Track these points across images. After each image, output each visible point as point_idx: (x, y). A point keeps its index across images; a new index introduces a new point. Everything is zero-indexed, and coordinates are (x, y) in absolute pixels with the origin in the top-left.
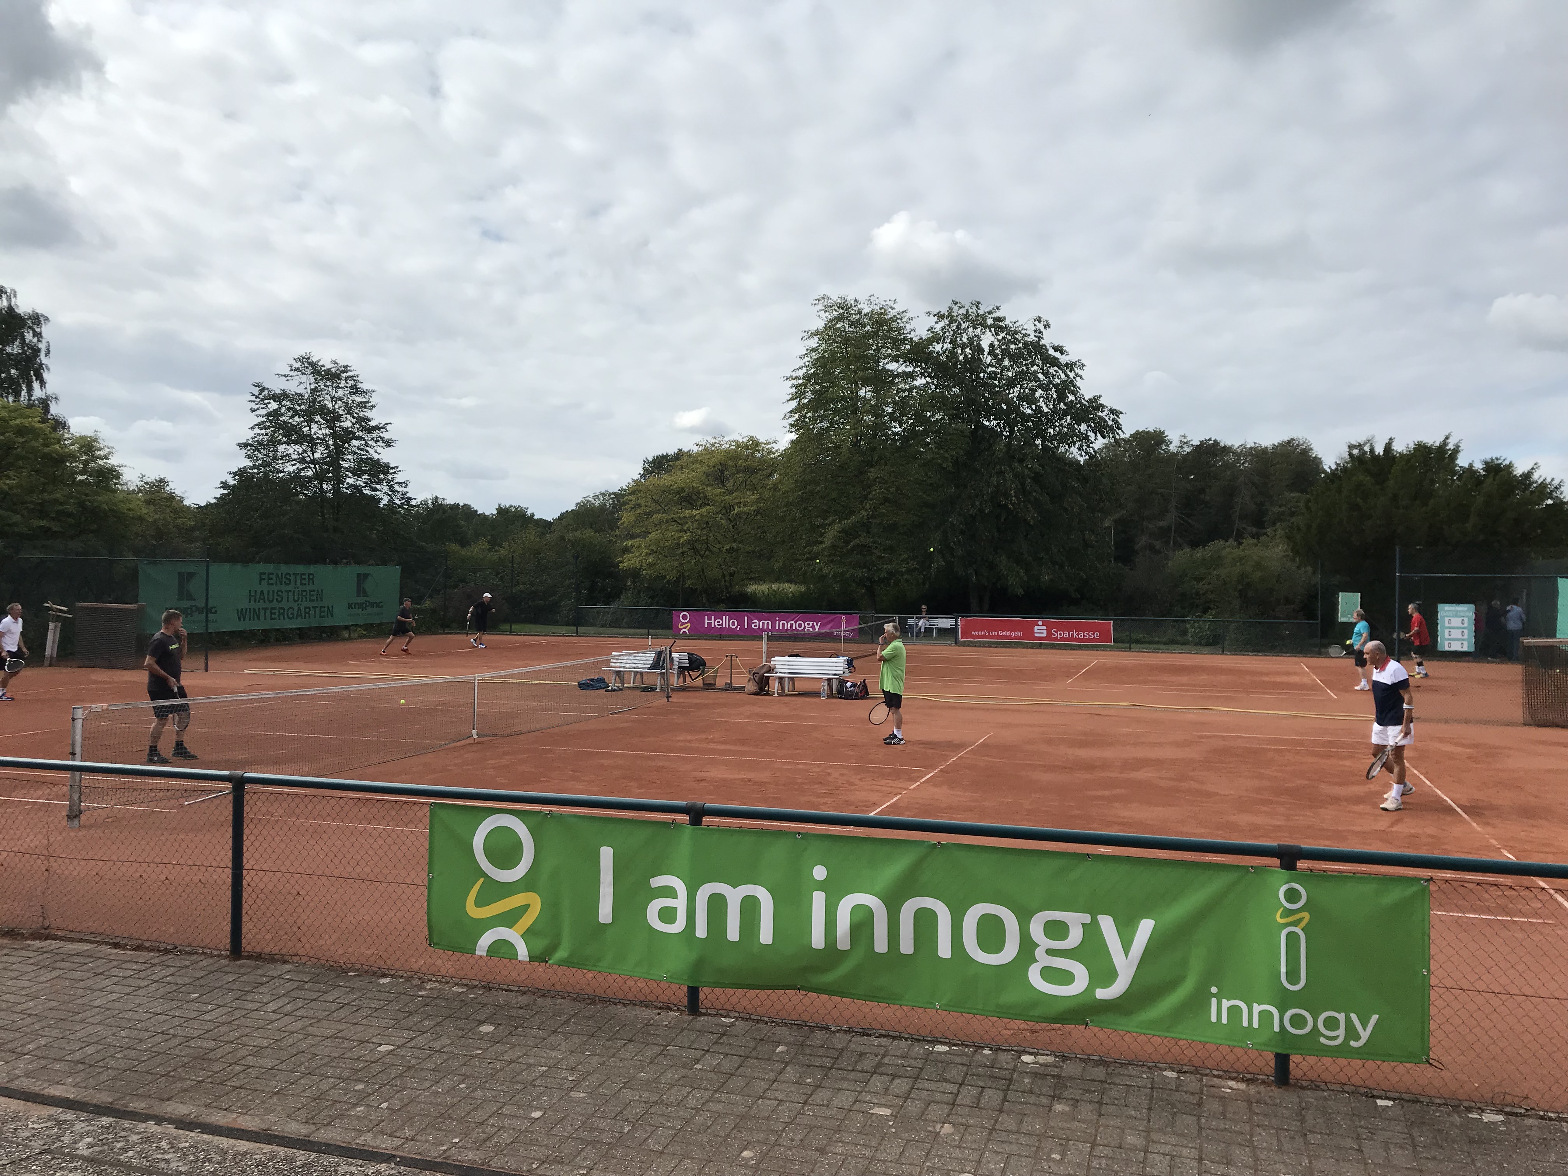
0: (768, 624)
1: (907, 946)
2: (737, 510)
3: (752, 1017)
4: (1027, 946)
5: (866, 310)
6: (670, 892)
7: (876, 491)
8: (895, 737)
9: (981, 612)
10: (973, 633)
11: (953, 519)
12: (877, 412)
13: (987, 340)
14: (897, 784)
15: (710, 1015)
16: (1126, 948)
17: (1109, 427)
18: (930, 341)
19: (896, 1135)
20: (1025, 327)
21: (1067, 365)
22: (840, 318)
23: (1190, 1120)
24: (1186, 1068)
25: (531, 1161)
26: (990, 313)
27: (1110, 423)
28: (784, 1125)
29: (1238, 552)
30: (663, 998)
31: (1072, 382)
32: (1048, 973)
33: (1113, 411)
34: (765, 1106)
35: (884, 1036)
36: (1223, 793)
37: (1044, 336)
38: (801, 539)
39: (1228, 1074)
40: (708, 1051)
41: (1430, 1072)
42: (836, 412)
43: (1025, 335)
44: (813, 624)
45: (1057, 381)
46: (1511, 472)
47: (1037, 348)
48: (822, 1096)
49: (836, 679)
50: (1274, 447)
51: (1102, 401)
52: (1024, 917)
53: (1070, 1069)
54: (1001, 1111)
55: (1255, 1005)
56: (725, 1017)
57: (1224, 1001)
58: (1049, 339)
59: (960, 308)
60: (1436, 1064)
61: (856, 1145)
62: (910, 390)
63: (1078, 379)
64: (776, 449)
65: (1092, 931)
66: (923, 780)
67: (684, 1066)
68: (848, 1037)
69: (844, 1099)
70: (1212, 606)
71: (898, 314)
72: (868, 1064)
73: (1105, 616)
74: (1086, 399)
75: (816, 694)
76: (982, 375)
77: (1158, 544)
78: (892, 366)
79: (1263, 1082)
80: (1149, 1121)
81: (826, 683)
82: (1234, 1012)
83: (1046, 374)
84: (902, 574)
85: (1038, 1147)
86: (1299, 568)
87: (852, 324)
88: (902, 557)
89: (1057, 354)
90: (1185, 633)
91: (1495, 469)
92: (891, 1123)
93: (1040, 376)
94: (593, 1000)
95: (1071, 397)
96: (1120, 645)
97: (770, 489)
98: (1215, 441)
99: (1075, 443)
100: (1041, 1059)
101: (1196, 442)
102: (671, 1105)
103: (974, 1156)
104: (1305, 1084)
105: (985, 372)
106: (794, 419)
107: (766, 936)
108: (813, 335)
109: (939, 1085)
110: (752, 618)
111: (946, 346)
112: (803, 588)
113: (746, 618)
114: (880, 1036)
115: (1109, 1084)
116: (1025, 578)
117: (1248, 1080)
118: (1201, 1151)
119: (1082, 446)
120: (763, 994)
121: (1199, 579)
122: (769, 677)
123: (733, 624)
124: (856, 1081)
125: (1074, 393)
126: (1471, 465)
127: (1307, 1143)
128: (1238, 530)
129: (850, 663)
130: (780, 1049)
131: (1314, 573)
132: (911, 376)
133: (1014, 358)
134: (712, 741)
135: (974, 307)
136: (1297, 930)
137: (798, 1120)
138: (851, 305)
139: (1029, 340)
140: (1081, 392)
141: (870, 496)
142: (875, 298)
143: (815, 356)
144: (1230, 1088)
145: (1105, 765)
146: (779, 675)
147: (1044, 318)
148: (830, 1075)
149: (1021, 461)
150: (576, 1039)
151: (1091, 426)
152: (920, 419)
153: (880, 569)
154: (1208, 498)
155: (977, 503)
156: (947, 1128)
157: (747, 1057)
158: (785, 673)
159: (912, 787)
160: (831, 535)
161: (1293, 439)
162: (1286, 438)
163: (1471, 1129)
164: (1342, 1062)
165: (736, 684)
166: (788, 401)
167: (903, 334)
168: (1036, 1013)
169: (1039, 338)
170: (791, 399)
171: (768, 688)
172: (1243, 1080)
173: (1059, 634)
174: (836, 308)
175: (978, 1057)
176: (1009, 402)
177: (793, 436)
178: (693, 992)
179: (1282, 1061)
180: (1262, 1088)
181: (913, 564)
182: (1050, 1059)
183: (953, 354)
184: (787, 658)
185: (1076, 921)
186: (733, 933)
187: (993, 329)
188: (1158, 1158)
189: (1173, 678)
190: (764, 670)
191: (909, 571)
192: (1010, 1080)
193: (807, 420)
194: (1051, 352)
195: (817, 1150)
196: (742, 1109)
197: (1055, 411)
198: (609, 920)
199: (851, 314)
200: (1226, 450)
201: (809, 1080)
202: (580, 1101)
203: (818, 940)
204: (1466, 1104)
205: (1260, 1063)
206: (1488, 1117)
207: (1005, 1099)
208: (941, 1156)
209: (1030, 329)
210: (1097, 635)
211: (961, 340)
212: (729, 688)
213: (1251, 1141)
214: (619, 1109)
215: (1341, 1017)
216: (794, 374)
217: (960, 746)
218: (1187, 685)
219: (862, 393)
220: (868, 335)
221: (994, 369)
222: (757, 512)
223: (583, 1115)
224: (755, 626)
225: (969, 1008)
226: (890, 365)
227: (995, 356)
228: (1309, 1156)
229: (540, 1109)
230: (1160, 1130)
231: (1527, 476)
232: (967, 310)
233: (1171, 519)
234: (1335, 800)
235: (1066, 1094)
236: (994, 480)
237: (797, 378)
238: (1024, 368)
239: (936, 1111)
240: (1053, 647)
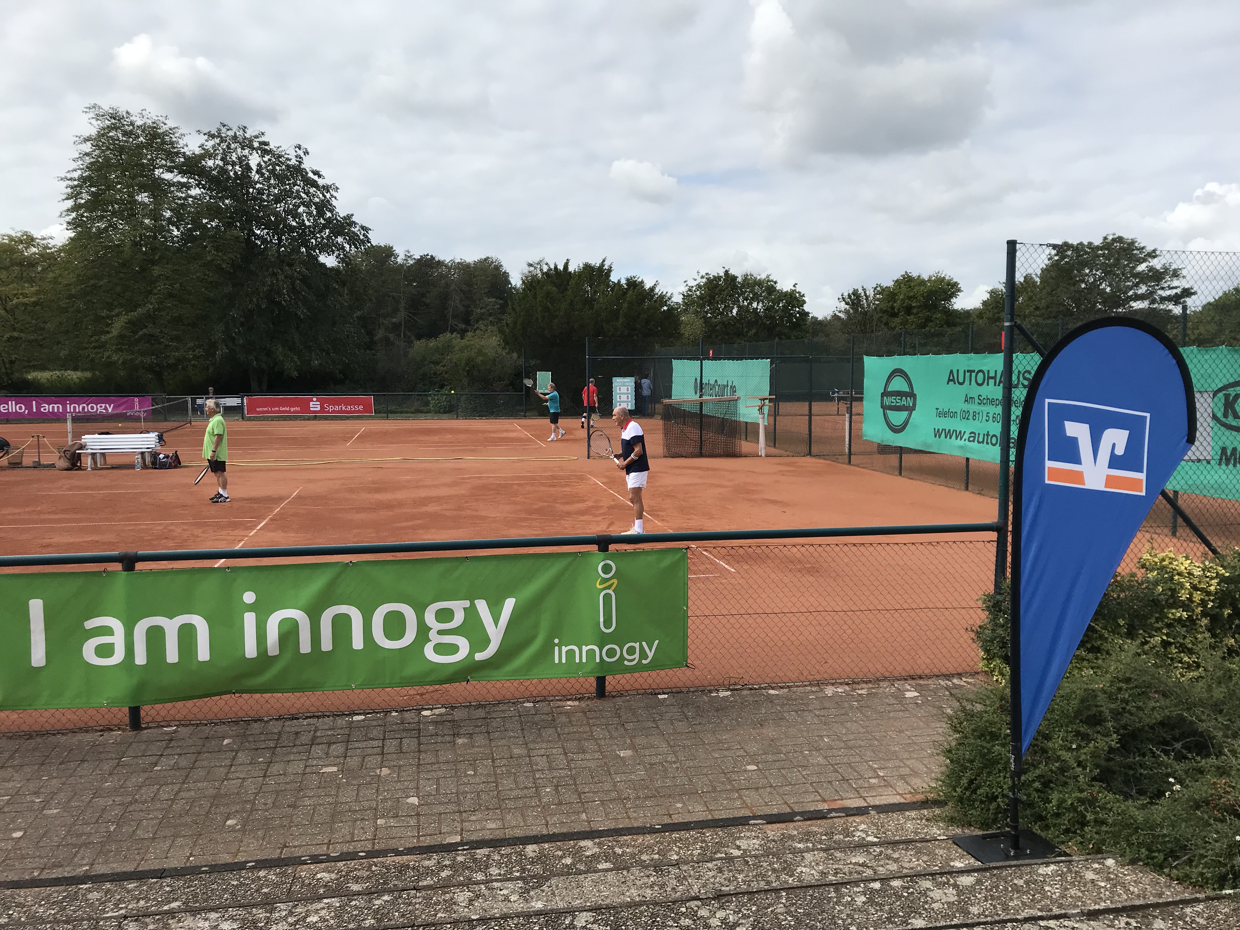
0: (58, 407)
1: (326, 645)
2: (15, 301)
3: (192, 722)
4: (423, 631)
5: (139, 123)
6: (107, 631)
7: (161, 287)
8: (222, 496)
9: (261, 392)
10: (258, 409)
11: (233, 313)
12: (156, 216)
13: (254, 160)
14: (236, 532)
15: (151, 728)
16: (496, 622)
17: (361, 240)
18: (202, 157)
19: (348, 784)
20: (287, 152)
21: (323, 187)
22: (114, 128)
23: (551, 731)
24: (538, 699)
25: (30, 871)
26: (256, 137)
27: (362, 237)
28: (254, 795)
29: (464, 342)
30: (103, 722)
31: (328, 201)
32: (440, 649)
33: (363, 228)
34: (232, 785)
35: (310, 717)
36: (492, 515)
37: (304, 162)
38: (87, 329)
39: (566, 698)
40: (161, 755)
41: (688, 672)
42: (114, 213)
43: (288, 159)
44: (106, 406)
45: (317, 200)
46: (643, 287)
47: (297, 171)
48: (275, 769)
49: (148, 452)
50: (475, 263)
51: (354, 219)
52: (420, 609)
53: (458, 714)
54: (419, 751)
55: (584, 647)
56: (166, 727)
57: (563, 647)
58: (308, 164)
59: (228, 130)
60: (691, 666)
61: (319, 796)
62: (185, 199)
63: (333, 199)
64: (53, 244)
65: (471, 613)
66: (258, 528)
67: (144, 771)
68: (280, 723)
69: (297, 767)
70: (446, 383)
71: (170, 129)
72: (305, 738)
73: (365, 392)
74: (341, 216)
75: (131, 466)
76: (251, 190)
77: (392, 336)
78: (168, 176)
79: (589, 698)
80: (524, 737)
81: (140, 456)
82: (570, 653)
83: (307, 193)
84: (190, 360)
85: (456, 770)
86: (508, 353)
87: (125, 133)
88: (189, 345)
89: (316, 178)
90: (427, 404)
91: (633, 284)
92: (341, 776)
93: (303, 195)
94: (29, 736)
95: (329, 214)
96: (379, 415)
97: (50, 282)
98: (432, 256)
99: (333, 253)
100: (437, 712)
101: (417, 257)
102: (146, 801)
103: (412, 785)
104: (614, 694)
105: (254, 188)
106: (71, 217)
107: (203, 654)
108: (86, 140)
109: (365, 743)
110: (41, 402)
111: (217, 162)
112: (88, 374)
113: (34, 402)
114: (307, 718)
115: (490, 719)
116: (299, 363)
117: (579, 699)
118: (564, 749)
119: (339, 255)
120: (200, 702)
121: (436, 363)
122: (80, 454)
123: (20, 408)
124: (300, 753)
125: (331, 211)
126: (619, 281)
127: (626, 730)
128: (451, 326)
129: (160, 438)
130: (226, 742)
131: (519, 357)
132: (187, 186)
133: (281, 178)
134: (40, 513)
135: (241, 131)
136: (610, 591)
137: (264, 789)
138: (123, 117)
139: (290, 163)
140: (337, 210)
141: (155, 291)
142: (147, 112)
143: (88, 160)
144: (570, 706)
145: (400, 504)
146: (90, 451)
147: (303, 146)
148: (276, 753)
149: (290, 265)
150: (27, 769)
151: (346, 239)
152: (198, 225)
153: (168, 356)
154: (428, 301)
155: (255, 300)
156: (385, 771)
157: (200, 753)
158: (96, 449)
159: (251, 534)
160: (117, 326)
161: (488, 258)
162: (484, 257)
163: (715, 703)
164: (636, 675)
165: (44, 462)
166: (63, 200)
167: (177, 147)
168: (433, 677)
169: (300, 162)
170: (67, 199)
171: (81, 463)
172: (576, 699)
173: (331, 408)
174: (108, 118)
175: (389, 719)
176: (277, 214)
177: (71, 234)
178: (135, 712)
179: (601, 681)
180: (589, 702)
181: (199, 352)
182: (443, 710)
183: (223, 171)
184: (97, 436)
185: (458, 607)
186: (172, 655)
187: (259, 152)
188: (538, 759)
189: (427, 438)
190: (76, 447)
191: (196, 357)
192: (419, 730)
193: (84, 219)
194: (310, 175)
195: (289, 806)
196: (212, 792)
197: (316, 224)
198: (43, 663)
199: (123, 125)
200: (440, 263)
201: (261, 760)
202: (55, 817)
203: (251, 650)
204: (708, 688)
205: (587, 685)
206: (722, 694)
207: (420, 744)
208: (388, 790)
209: (292, 155)
210: (361, 407)
211: (230, 158)
212: (37, 466)
213: (592, 735)
214: (98, 814)
215: (637, 645)
216: (69, 176)
217: (281, 499)
218: (437, 442)
219: (139, 198)
220: (140, 146)
221: (261, 186)
222: (35, 304)
223: (64, 826)
224: (45, 409)
225: (379, 684)
226: (165, 174)
227: (262, 175)
228: (630, 738)
229: (19, 830)
230: (534, 742)
231: (652, 289)
232: (235, 133)
233: (401, 315)
234: (569, 514)
235: (462, 731)
236: (268, 280)
237: (71, 179)
238: (288, 187)
239: (373, 761)
240: (326, 418)
